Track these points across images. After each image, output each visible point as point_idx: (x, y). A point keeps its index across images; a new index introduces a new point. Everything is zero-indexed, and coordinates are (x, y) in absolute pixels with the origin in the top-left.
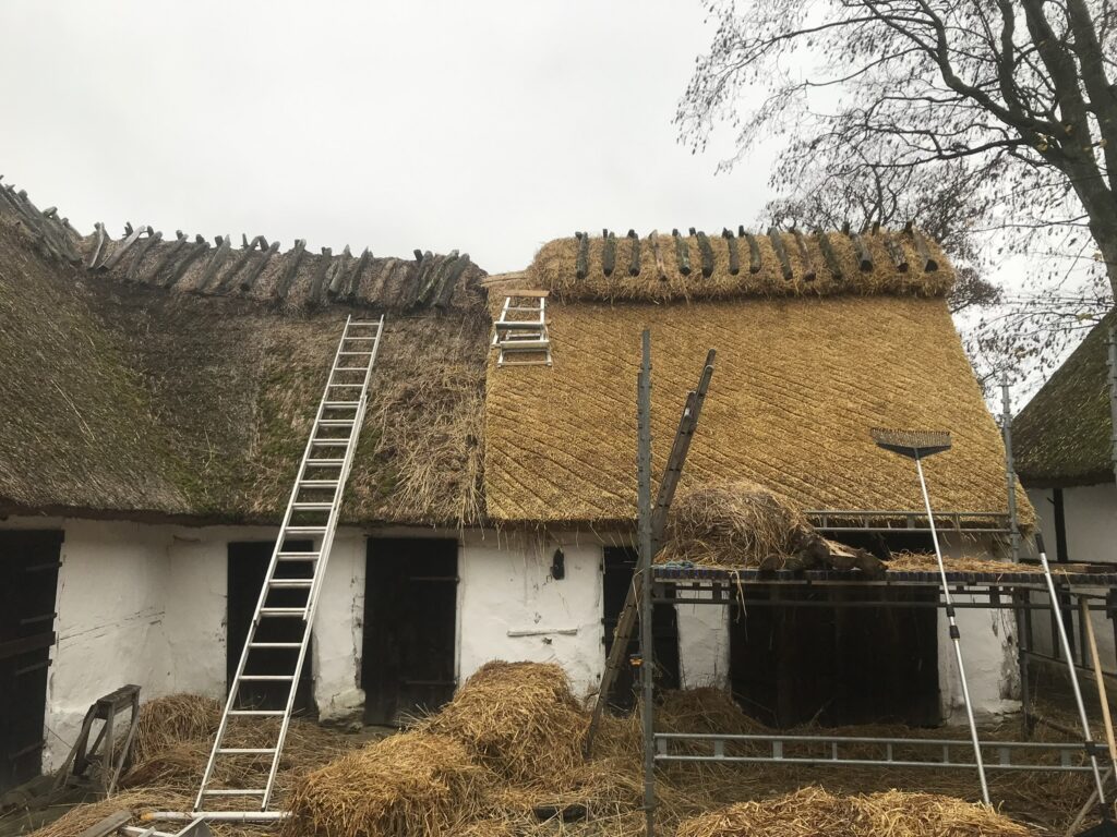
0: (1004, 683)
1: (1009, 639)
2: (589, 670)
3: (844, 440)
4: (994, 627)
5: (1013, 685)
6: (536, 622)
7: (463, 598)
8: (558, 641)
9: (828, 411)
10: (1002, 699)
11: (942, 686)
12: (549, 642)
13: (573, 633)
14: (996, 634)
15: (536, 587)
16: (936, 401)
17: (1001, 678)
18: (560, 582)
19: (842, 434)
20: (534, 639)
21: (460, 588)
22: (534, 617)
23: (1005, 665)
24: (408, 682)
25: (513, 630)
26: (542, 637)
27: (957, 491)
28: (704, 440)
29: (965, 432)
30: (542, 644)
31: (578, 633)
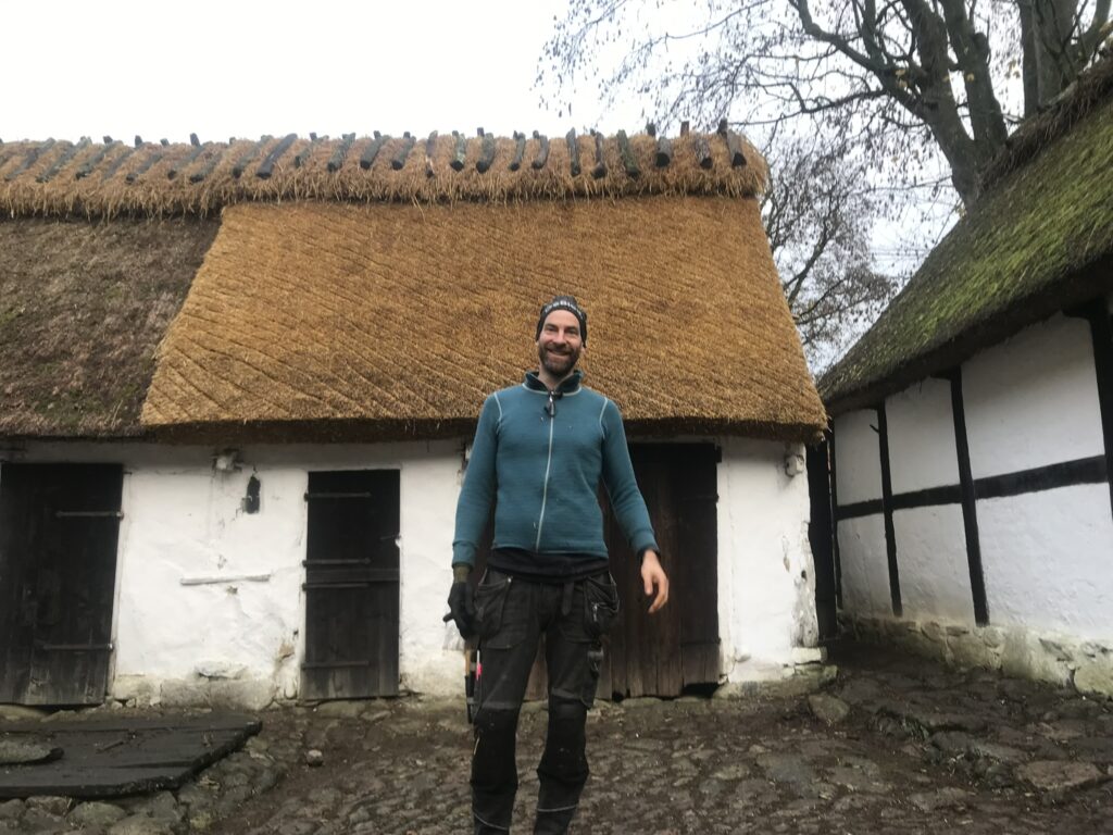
0: (795, 628)
1: (804, 574)
2: (283, 625)
3: (613, 339)
4: (785, 559)
5: (807, 629)
6: (220, 566)
7: (126, 538)
8: (248, 593)
10: (794, 647)
11: (722, 633)
12: (235, 591)
13: (265, 579)
14: (787, 567)
15: (222, 523)
17: (793, 622)
18: (254, 517)
19: (610, 333)
20: (215, 589)
21: (123, 526)
22: (216, 560)
23: (799, 605)
24: (46, 647)
25: (189, 576)
26: (226, 586)
27: (735, 389)
28: (444, 340)
29: (758, 330)
30: (226, 594)
31: (271, 579)
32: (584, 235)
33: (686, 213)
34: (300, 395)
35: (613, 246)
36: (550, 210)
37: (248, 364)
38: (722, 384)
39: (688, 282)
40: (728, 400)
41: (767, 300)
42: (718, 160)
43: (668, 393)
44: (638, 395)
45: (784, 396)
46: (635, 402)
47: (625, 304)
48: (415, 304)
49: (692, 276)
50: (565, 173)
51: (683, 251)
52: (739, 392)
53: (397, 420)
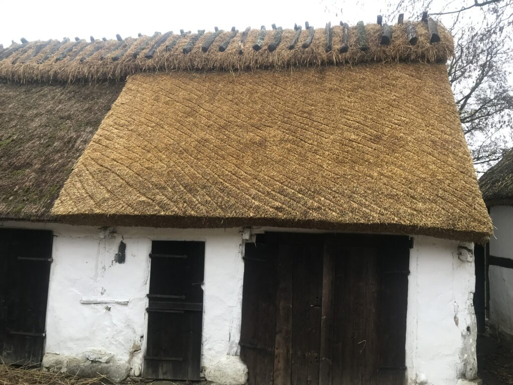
0: (460, 366)
1: (468, 329)
2: (135, 332)
3: (342, 163)
4: (455, 318)
5: (469, 367)
6: (102, 294)
7: (53, 274)
8: (115, 309)
9: (334, 141)
10: (459, 378)
11: (408, 363)
12: (109, 309)
13: (126, 304)
14: (457, 323)
15: (104, 268)
16: (423, 134)
17: (459, 361)
18: (122, 265)
19: (340, 158)
20: (99, 307)
21: (53, 265)
22: (100, 290)
23: (464, 350)
24: (12, 332)
25: (85, 299)
26: (105, 305)
27: (425, 203)
28: (234, 161)
29: (443, 158)
30: (105, 310)
31: (129, 304)
32: (331, 89)
33: (397, 74)
34: (143, 198)
35: (349, 97)
36: (311, 74)
37: (118, 176)
38: (415, 199)
39: (396, 121)
40: (419, 211)
41: (451, 135)
42: (421, 39)
43: (376, 204)
44: (355, 205)
45: (461, 210)
46: (353, 211)
47: (353, 137)
48: (221, 136)
49: (399, 118)
50: (321, 50)
51: (394, 100)
52: (428, 206)
53: (197, 217)
